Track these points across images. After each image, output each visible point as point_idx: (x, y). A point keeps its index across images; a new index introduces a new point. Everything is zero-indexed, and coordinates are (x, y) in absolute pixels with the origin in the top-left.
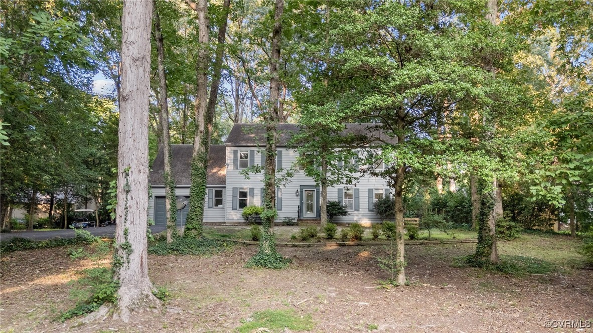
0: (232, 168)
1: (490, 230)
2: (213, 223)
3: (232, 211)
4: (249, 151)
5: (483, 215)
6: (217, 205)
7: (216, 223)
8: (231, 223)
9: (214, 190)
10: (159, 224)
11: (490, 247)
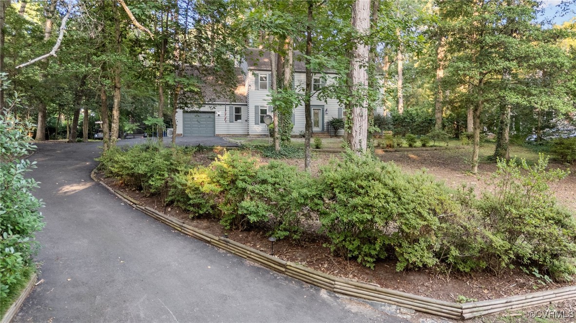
0: (254, 89)
1: (506, 140)
2: (234, 135)
3: (255, 126)
4: (268, 75)
5: (502, 130)
6: (236, 120)
7: (236, 135)
8: (254, 135)
9: (234, 107)
10: (187, 136)
11: (506, 150)
